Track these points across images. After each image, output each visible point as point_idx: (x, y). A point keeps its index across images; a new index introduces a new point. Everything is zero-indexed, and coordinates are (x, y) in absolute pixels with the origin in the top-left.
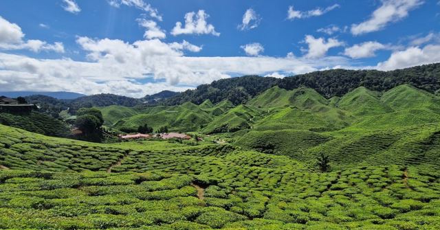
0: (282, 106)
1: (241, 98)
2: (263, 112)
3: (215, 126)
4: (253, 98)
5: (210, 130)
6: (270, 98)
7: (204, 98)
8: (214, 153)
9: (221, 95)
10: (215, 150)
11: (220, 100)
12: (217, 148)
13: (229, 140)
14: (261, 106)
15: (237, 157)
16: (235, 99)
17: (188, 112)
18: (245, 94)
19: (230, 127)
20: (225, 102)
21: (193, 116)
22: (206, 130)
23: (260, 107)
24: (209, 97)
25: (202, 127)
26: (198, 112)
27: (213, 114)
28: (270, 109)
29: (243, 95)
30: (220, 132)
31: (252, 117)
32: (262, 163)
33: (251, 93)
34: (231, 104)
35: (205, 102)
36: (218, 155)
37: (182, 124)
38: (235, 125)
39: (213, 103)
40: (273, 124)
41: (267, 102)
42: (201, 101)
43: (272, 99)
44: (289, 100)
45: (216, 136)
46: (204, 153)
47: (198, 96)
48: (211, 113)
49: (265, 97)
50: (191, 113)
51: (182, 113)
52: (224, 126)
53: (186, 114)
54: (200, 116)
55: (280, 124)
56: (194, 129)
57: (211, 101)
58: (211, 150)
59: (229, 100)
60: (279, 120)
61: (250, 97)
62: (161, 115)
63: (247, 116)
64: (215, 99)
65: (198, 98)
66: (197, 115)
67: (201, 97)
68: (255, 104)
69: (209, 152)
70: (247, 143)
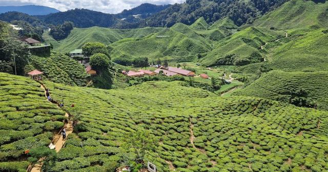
0: (307, 27)
1: (246, 15)
2: (279, 37)
3: (217, 57)
4: (262, 14)
5: (211, 62)
6: (288, 15)
7: (197, 16)
8: (250, 110)
9: (219, 12)
10: (250, 106)
11: (217, 18)
12: (253, 104)
13: (239, 76)
14: (275, 26)
15: (279, 117)
16: (238, 16)
17: (181, 37)
18: (253, 9)
19: (237, 59)
20: (224, 21)
21: (187, 41)
22: (206, 61)
23: (272, 28)
24: (203, 15)
25: (200, 57)
26: (192, 37)
27: (211, 38)
28: (290, 32)
29: (249, 11)
30: (224, 64)
31: (264, 44)
32: (312, 126)
33: (260, 9)
34: (232, 23)
35: (198, 21)
36: (255, 112)
37: (175, 52)
38: (243, 57)
39: (208, 22)
40: (297, 56)
41: (284, 21)
42: (193, 20)
43: (292, 16)
44: (319, 17)
45: (218, 69)
46: (240, 110)
47: (189, 12)
48: (208, 38)
49: (282, 14)
50: (185, 38)
51: (175, 39)
52: (229, 57)
53: (179, 40)
54: (197, 42)
55: (305, 56)
56: (190, 60)
57: (205, 19)
58: (246, 106)
59: (230, 18)
60: (305, 51)
61: (258, 13)
62: (151, 40)
63: (258, 43)
64: (211, 16)
65: (189, 16)
66: (193, 40)
67: (193, 14)
68: (265, 24)
69: (245, 108)
70: (269, 86)
